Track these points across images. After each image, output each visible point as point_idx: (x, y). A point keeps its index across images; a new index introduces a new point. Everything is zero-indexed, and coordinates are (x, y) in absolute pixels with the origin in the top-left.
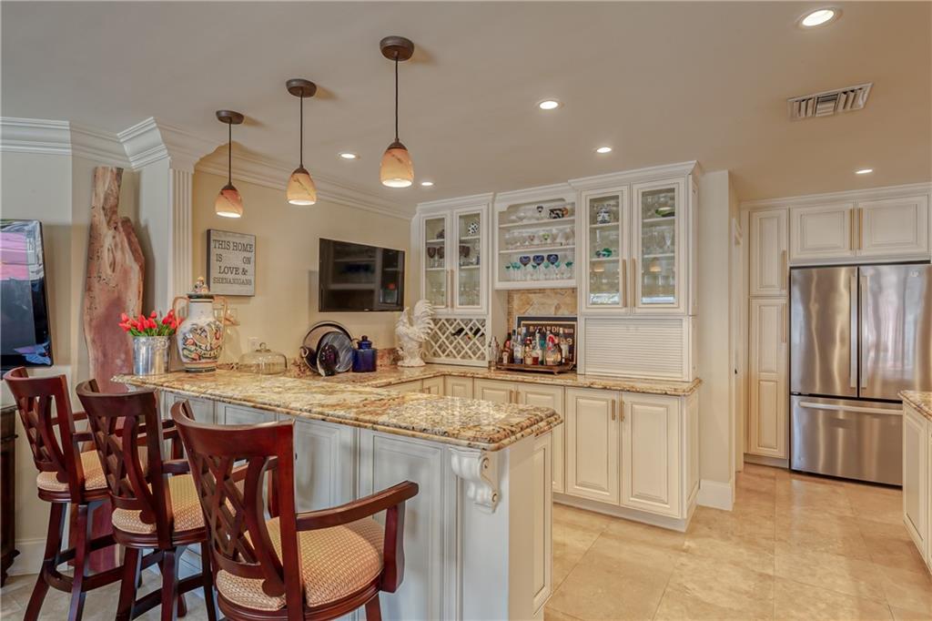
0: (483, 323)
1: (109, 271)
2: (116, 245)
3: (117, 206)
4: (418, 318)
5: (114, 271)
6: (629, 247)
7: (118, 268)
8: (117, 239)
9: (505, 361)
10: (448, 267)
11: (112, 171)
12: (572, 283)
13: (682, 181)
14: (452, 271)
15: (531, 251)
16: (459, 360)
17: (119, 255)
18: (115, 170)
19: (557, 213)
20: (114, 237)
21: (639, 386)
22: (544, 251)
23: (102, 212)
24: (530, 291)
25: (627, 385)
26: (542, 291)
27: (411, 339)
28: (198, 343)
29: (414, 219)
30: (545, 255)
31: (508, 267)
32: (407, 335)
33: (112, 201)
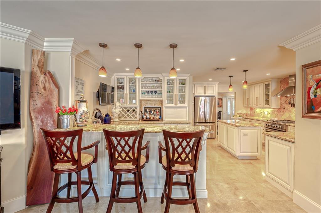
0: (136, 108)
1: (43, 91)
2: (46, 81)
3: (43, 66)
4: (117, 107)
5: (45, 90)
6: (176, 91)
7: (47, 90)
8: (46, 79)
9: (145, 118)
10: (125, 92)
11: (41, 52)
12: (161, 99)
13: (187, 78)
14: (127, 94)
15: (150, 90)
16: (128, 119)
17: (47, 85)
18: (43, 52)
19: (156, 81)
20: (44, 78)
21: (181, 122)
22: (154, 90)
23: (37, 67)
24: (147, 100)
25: (179, 122)
26: (150, 100)
27: (116, 113)
28: (86, 117)
29: (112, 77)
30: (154, 91)
31: (142, 94)
32: (115, 112)
33: (41, 64)
